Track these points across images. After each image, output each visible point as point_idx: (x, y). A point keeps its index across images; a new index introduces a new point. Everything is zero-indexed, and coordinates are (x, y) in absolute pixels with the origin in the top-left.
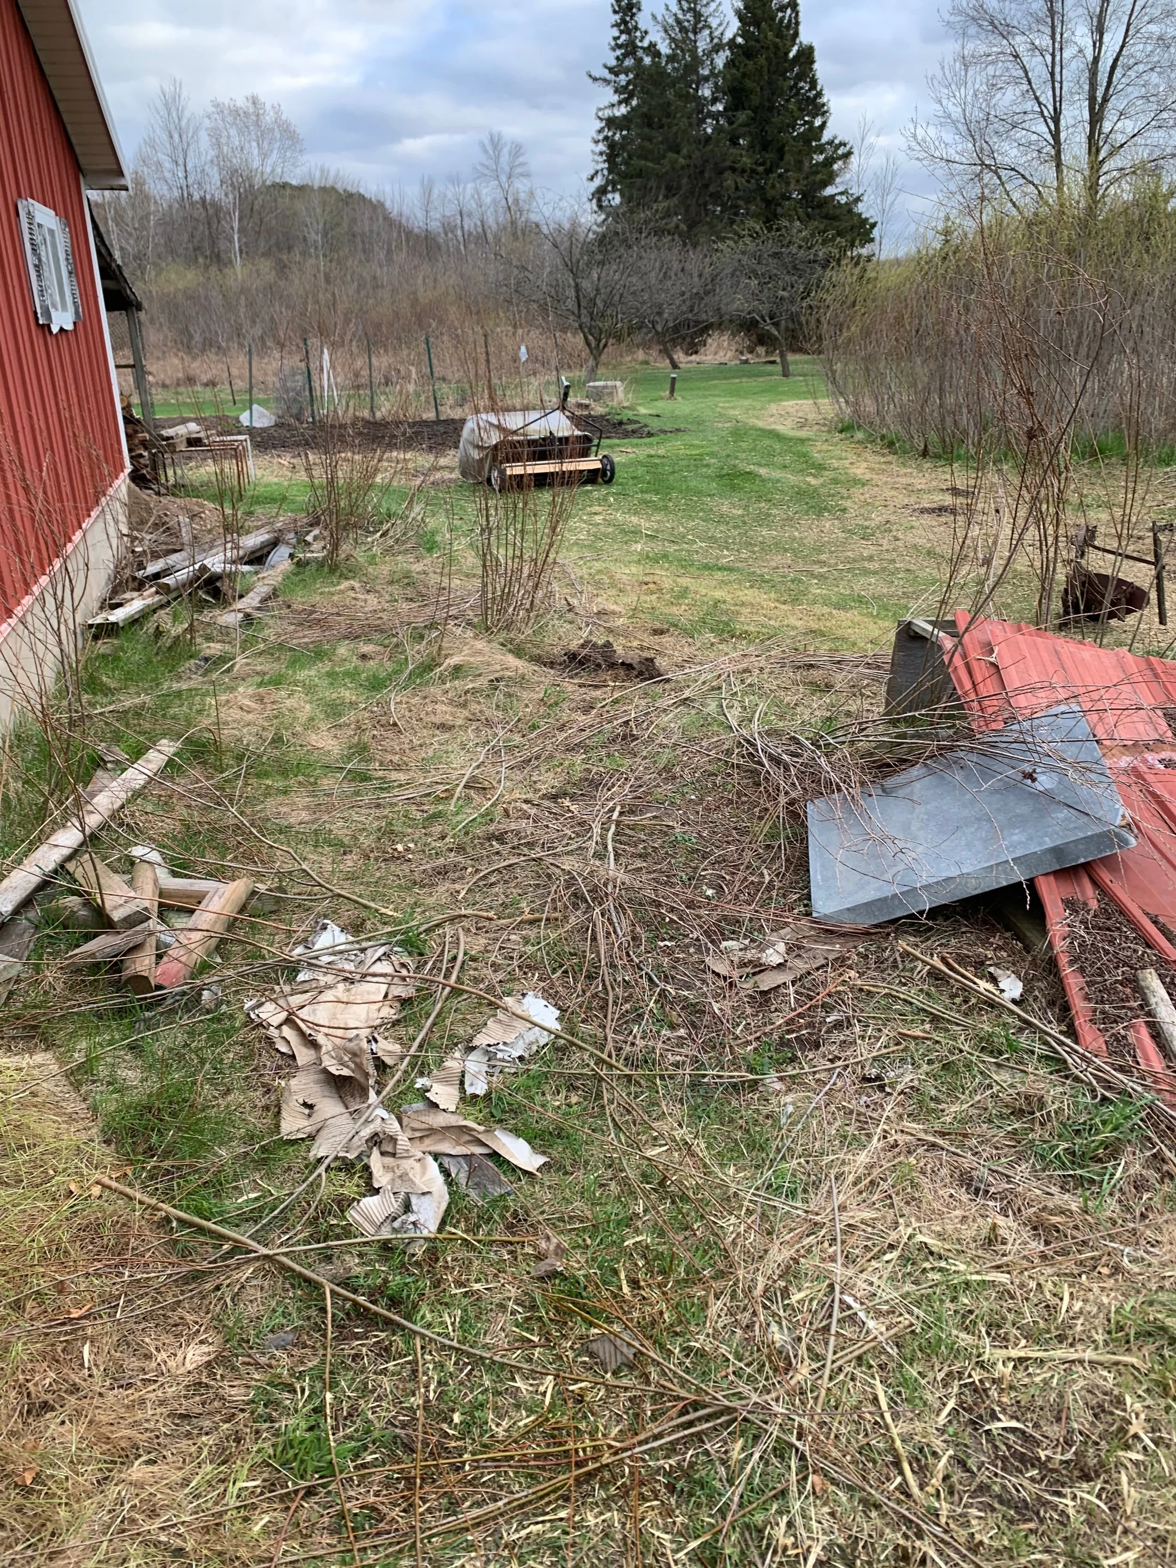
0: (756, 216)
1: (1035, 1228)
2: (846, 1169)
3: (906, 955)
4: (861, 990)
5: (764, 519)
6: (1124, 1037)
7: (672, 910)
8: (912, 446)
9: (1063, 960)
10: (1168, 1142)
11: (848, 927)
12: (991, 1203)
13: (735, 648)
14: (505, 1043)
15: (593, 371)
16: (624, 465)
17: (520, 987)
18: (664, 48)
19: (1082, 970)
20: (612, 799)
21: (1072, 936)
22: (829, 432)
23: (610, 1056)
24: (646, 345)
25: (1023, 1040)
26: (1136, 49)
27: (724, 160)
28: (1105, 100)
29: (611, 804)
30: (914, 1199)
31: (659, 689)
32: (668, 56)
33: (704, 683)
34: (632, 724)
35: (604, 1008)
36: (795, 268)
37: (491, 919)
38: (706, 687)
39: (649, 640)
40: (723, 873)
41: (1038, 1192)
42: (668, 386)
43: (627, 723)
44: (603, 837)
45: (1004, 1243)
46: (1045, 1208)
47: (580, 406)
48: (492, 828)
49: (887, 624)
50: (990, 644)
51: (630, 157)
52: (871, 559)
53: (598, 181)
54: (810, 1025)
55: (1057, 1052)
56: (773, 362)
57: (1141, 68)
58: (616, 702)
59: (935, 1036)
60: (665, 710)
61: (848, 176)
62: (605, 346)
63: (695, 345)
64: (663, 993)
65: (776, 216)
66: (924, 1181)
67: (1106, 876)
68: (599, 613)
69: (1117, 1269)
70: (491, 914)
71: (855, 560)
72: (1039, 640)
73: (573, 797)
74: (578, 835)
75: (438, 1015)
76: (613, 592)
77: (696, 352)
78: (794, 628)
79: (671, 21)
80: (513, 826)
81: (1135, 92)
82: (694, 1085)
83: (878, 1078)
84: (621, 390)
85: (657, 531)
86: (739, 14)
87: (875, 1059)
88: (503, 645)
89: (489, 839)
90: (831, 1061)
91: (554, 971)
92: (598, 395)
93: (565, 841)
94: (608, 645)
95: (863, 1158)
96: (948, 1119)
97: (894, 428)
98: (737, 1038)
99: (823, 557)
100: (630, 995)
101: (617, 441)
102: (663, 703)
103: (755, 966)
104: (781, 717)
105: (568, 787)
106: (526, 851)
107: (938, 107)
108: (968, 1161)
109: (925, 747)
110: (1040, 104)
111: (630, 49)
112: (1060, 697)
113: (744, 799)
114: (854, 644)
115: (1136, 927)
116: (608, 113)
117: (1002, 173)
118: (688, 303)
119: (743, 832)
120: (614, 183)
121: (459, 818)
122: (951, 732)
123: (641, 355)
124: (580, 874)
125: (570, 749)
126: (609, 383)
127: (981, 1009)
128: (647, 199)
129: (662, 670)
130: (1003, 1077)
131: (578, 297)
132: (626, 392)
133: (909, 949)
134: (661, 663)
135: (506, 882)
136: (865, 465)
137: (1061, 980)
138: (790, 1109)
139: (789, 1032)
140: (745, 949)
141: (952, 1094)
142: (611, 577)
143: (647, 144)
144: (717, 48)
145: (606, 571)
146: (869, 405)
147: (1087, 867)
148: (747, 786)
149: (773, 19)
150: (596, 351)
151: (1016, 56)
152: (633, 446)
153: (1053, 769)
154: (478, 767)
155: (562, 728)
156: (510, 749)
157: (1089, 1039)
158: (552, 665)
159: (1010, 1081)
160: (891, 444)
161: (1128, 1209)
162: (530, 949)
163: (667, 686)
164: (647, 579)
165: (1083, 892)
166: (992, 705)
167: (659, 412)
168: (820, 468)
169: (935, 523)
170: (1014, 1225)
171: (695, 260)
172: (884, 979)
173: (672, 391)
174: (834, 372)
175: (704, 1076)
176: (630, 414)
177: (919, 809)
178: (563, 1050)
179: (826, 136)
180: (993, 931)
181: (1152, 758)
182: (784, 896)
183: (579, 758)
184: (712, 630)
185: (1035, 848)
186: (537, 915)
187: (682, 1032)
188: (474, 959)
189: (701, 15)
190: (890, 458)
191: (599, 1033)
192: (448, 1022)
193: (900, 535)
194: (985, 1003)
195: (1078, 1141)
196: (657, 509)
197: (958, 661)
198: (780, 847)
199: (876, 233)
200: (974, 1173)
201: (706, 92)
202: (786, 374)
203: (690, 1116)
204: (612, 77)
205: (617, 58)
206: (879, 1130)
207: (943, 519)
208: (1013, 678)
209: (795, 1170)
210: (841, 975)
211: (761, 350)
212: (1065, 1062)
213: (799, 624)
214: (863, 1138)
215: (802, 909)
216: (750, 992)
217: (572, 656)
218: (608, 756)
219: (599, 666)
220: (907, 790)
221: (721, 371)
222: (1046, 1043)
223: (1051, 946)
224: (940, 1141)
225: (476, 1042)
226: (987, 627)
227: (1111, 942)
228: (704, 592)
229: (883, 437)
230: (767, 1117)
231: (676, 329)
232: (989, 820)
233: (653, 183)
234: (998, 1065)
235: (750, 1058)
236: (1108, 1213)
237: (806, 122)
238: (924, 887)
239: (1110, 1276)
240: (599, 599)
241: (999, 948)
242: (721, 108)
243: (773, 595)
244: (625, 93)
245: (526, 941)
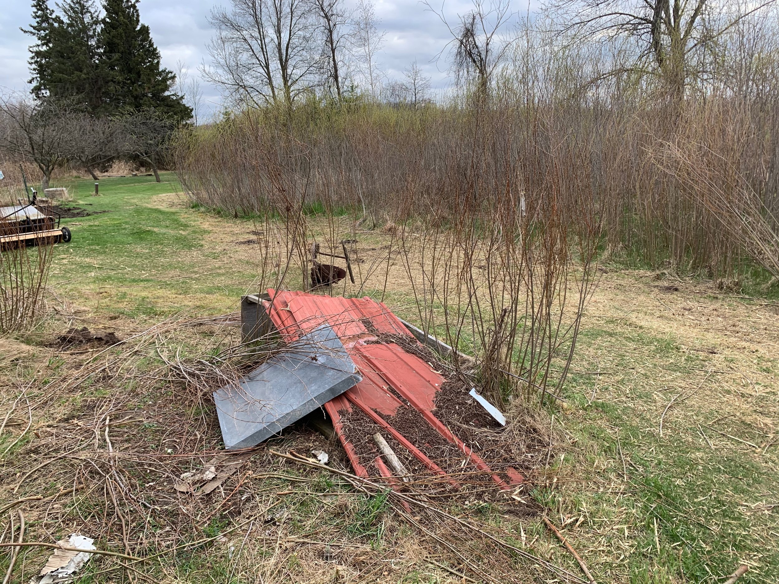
0: (130, 104)
1: (354, 566)
2: (266, 569)
3: (274, 455)
4: (256, 479)
5: (161, 253)
6: (374, 466)
7: (150, 465)
8: (229, 213)
9: (343, 438)
10: (399, 507)
11: (244, 450)
12: (334, 561)
13: (158, 321)
14: (62, 568)
15: (47, 182)
16: (75, 232)
17: (66, 533)
18: (66, 20)
19: (351, 441)
20: (103, 413)
21: (344, 427)
22: (186, 208)
23: (129, 554)
24: (77, 168)
25: (333, 481)
26: (295, 40)
27: (108, 77)
28: (287, 61)
29: (103, 416)
30: (299, 572)
31: (120, 348)
32: (68, 24)
33: (145, 341)
34: (107, 370)
35: (120, 529)
36: (155, 129)
37: (40, 499)
38: (146, 343)
39: (108, 323)
40: (174, 439)
41: (352, 548)
42: (94, 189)
43: (104, 370)
44: (102, 436)
45: (343, 578)
46: (357, 554)
47: (43, 201)
48: (29, 446)
49: (234, 298)
50: (286, 302)
51: (52, 72)
52: (220, 268)
53: (35, 84)
54: (235, 504)
55: (348, 482)
56: (150, 175)
57: (299, 49)
58: (95, 359)
59: (294, 491)
60: (125, 359)
61: (175, 87)
62: (53, 169)
63: (105, 167)
64: (154, 511)
65: (141, 105)
66: (303, 562)
67: (353, 396)
68: (75, 312)
69: (390, 571)
70: (39, 496)
71: (212, 270)
72: (306, 297)
73: (79, 418)
74: (86, 438)
75: (15, 564)
76: (82, 300)
77: (107, 171)
78: (188, 306)
79: (67, 7)
80: (43, 442)
81: (298, 58)
82: (179, 555)
83: (272, 519)
84: (66, 192)
85: (101, 264)
86: (104, 7)
87: (268, 511)
88: (16, 339)
89: (28, 453)
90: (248, 518)
91: (86, 518)
92: (52, 195)
93: (79, 443)
94: (85, 329)
95: (273, 561)
96: (308, 528)
97: (219, 205)
98: (198, 522)
99: (196, 269)
100: (135, 518)
101: (69, 219)
102: (125, 355)
103: (201, 482)
104: (190, 352)
105: (75, 413)
106: (54, 454)
107: (213, 58)
108: (320, 545)
109: (266, 354)
110: (259, 60)
111: (45, 18)
112: (320, 321)
113: (179, 398)
114: (220, 310)
115: (369, 416)
116: (35, 49)
117: (248, 89)
118: (99, 147)
119: (182, 415)
120: (45, 85)
121: (4, 446)
122: (276, 345)
123: (74, 173)
124: (92, 460)
125: (71, 391)
126: (59, 189)
127: (312, 472)
128: (66, 94)
129: (120, 338)
130: (327, 501)
131: (31, 144)
132: (70, 192)
133: (275, 452)
134: (118, 334)
135: (44, 476)
136: (208, 223)
137: (344, 448)
138: (233, 549)
139: (224, 511)
140: (194, 475)
141: (307, 517)
142: (79, 292)
143: (62, 66)
144: (96, 22)
145: (76, 289)
146: (204, 195)
147: (345, 394)
148: (179, 391)
149: (124, 12)
150: (47, 172)
151: (245, 40)
152: (79, 221)
153: (323, 354)
154: (12, 413)
155: (64, 380)
156: (32, 398)
157: (360, 471)
158: (51, 345)
159: (331, 501)
160: (219, 213)
161: (390, 542)
162: (68, 510)
163: (124, 346)
164: (101, 291)
165: (345, 406)
166: (292, 330)
167: (91, 203)
168: (186, 226)
169: (247, 249)
170: (345, 568)
171: (99, 125)
172: (266, 471)
173: (97, 191)
174: (184, 180)
175: (184, 547)
176: (74, 204)
177: (268, 384)
178: (100, 560)
179: (161, 68)
180: (310, 434)
181: (361, 341)
182: (209, 443)
183: (78, 394)
184: (144, 313)
185: (322, 391)
186: (69, 489)
187: (168, 528)
188: (32, 526)
189: (84, 6)
190: (220, 219)
191: (120, 544)
192: (22, 567)
193: (232, 255)
194: (313, 468)
195: (364, 519)
196: (100, 253)
197: (273, 312)
198: (202, 418)
199: (193, 113)
200: (324, 550)
201: (93, 42)
202: (158, 180)
203: (180, 571)
204: (36, 32)
205: (38, 22)
206: (277, 545)
207: (251, 246)
208: (299, 317)
209: (241, 579)
210: (245, 474)
211: (143, 169)
212: (352, 485)
213: (190, 304)
214: (271, 551)
215: (220, 447)
216: (200, 496)
217: (64, 339)
218: (96, 390)
219: (81, 341)
220: (261, 376)
221: (122, 180)
222: (343, 479)
223: (337, 434)
224: (306, 540)
225: (43, 573)
226: (283, 295)
227: (361, 425)
228: (135, 294)
229: (214, 210)
230: (221, 558)
231: (94, 159)
232: (301, 382)
233: (68, 86)
234: (325, 496)
235: (207, 530)
236: (382, 547)
237: (149, 61)
238: (278, 420)
239: (388, 575)
240: (74, 305)
241: (315, 441)
242: (102, 51)
243: (173, 291)
244: (46, 40)
245: (65, 505)
